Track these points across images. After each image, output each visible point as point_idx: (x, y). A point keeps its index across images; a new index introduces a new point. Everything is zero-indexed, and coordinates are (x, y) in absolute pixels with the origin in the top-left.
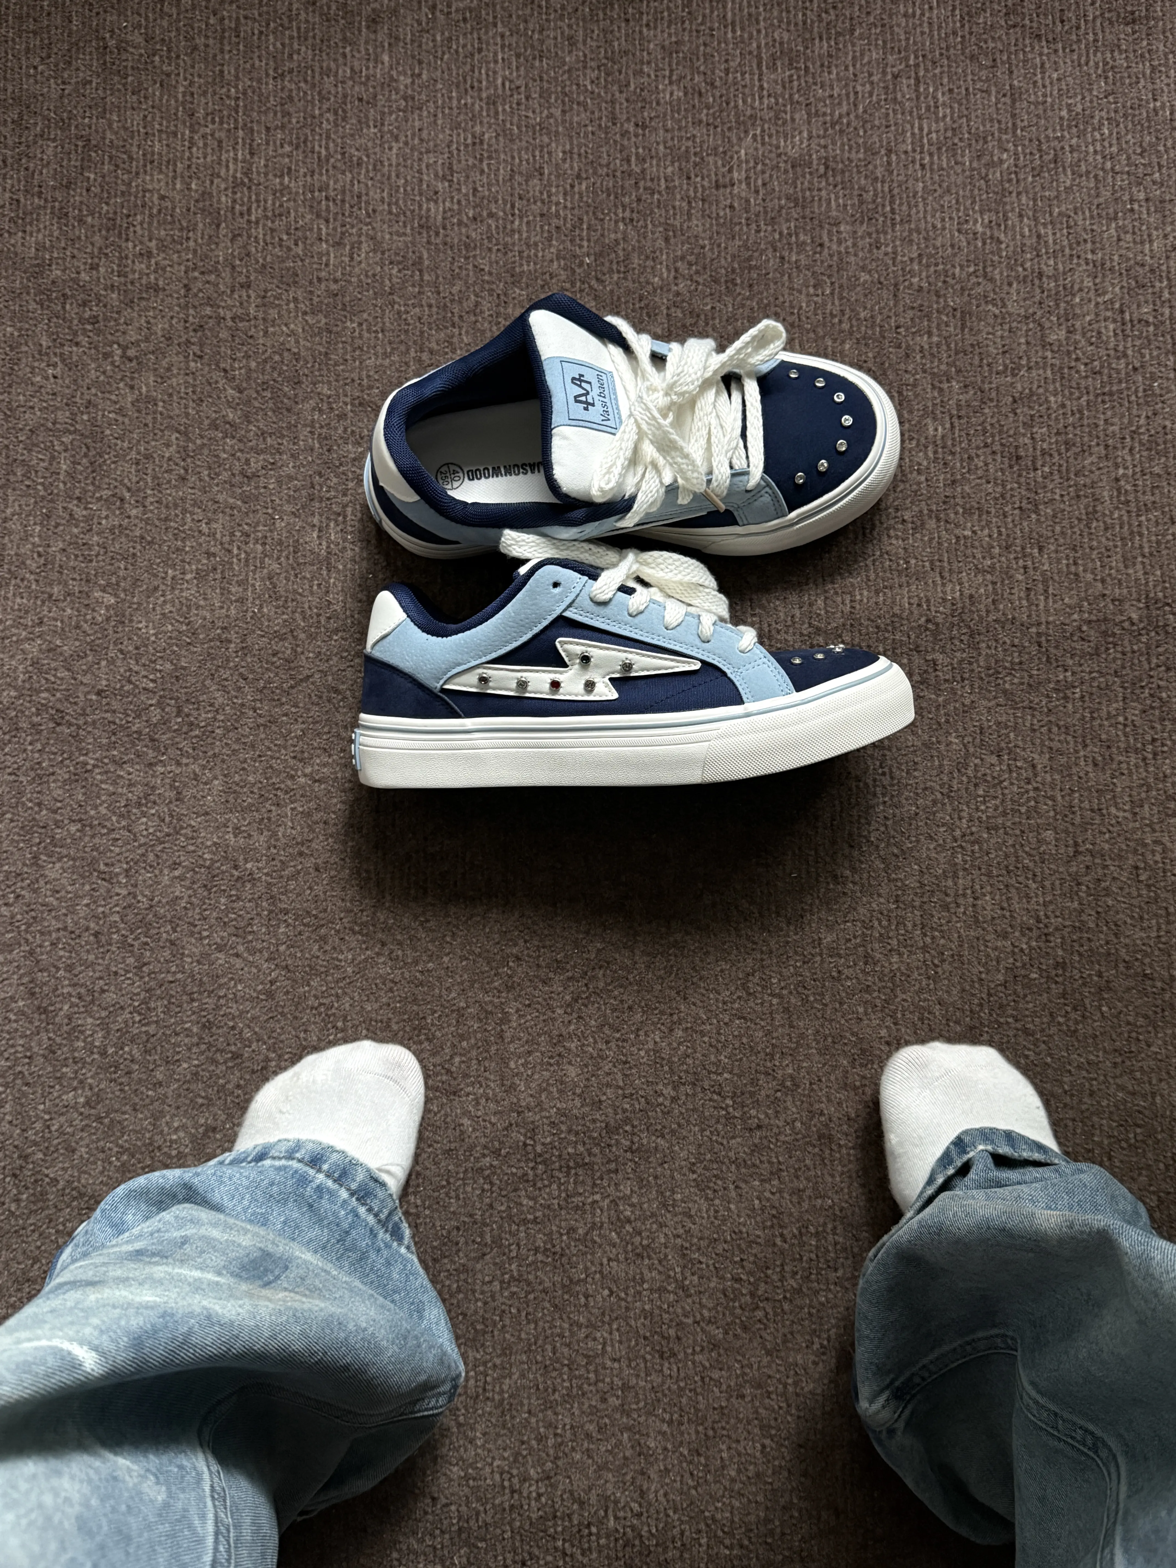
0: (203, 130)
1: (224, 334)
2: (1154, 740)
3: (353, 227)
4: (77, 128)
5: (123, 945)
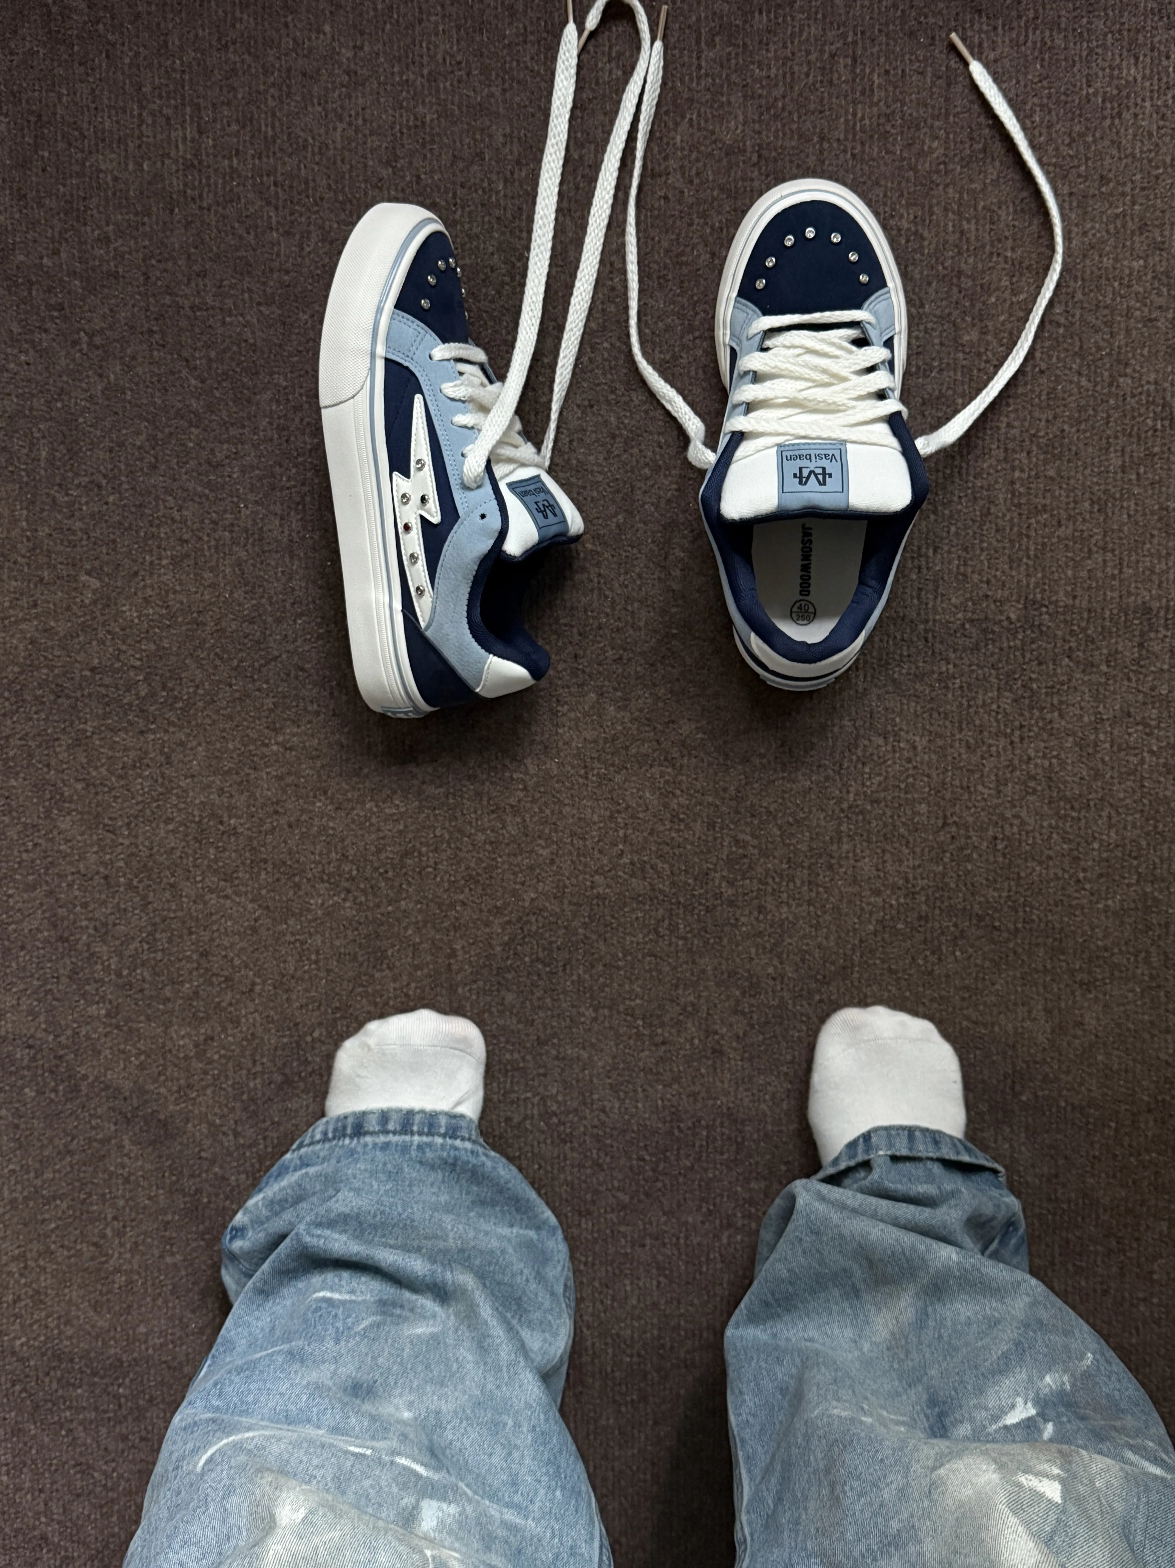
0: (151, 106)
1: (183, 323)
2: (1022, 726)
3: (301, 215)
4: (27, 102)
5: (130, 886)
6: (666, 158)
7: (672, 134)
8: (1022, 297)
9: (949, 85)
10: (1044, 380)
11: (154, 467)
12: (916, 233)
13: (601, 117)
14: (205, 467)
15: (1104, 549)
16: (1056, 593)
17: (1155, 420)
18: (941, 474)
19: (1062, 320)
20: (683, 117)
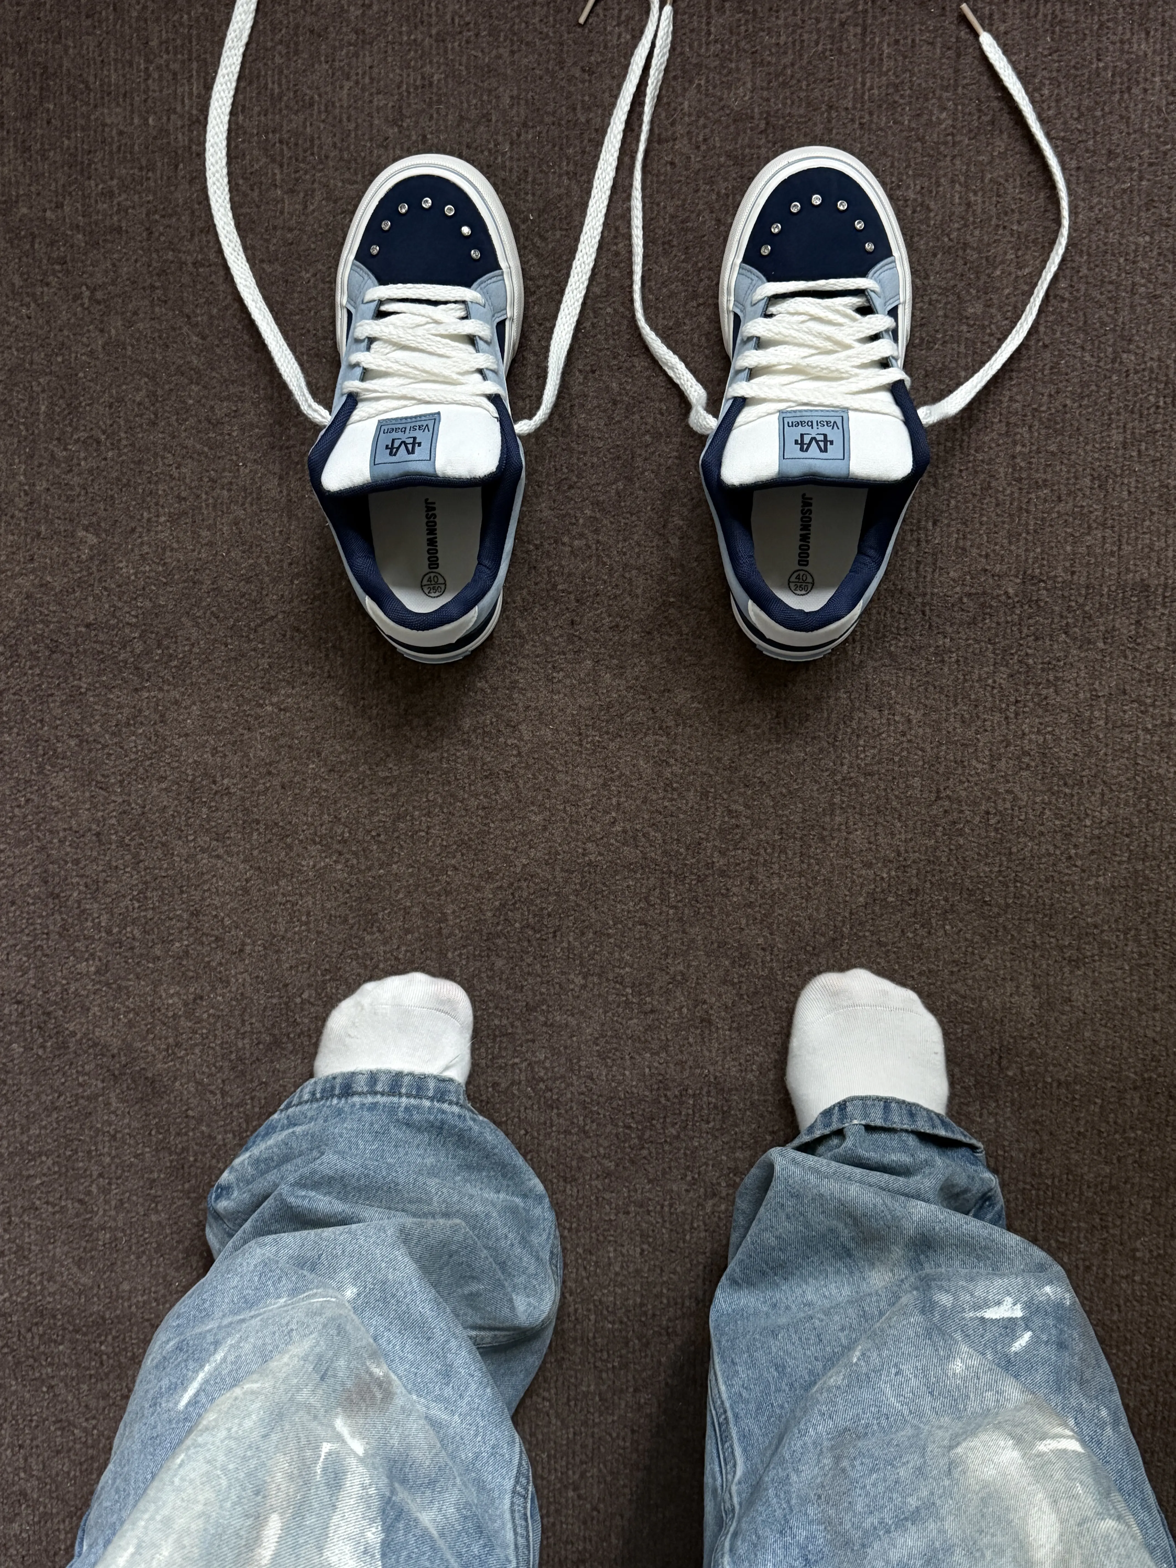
0: (158, 61)
1: (186, 279)
2: (1017, 702)
3: (306, 173)
4: (33, 53)
5: (121, 843)
6: (673, 124)
7: (680, 99)
8: (1027, 271)
9: (959, 56)
10: (1047, 355)
11: (154, 424)
12: (922, 205)
13: (609, 82)
14: (205, 424)
15: (1104, 525)
16: (1055, 568)
17: (1157, 396)
18: (942, 447)
19: (1067, 295)
20: (691, 82)
